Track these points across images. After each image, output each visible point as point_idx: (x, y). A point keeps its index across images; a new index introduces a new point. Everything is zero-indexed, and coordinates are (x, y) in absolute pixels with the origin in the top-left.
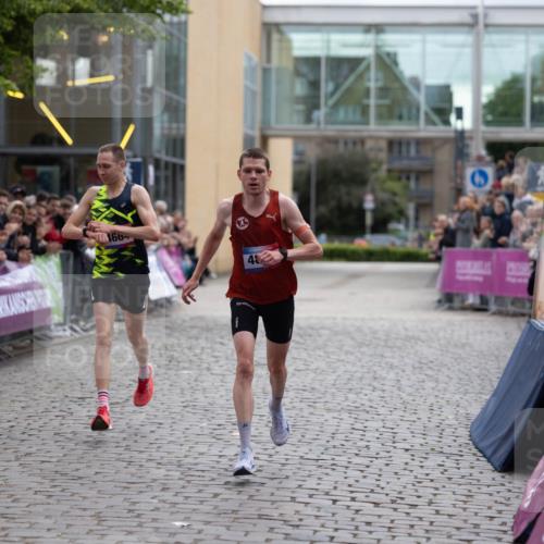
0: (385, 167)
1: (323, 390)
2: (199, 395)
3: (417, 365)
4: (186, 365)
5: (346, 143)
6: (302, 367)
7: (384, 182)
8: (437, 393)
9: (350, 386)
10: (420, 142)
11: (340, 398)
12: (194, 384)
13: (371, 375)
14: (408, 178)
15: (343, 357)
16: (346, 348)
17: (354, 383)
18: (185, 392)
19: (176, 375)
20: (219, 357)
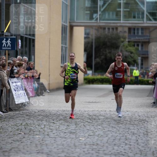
0: (127, 40)
1: (102, 145)
2: (44, 147)
3: (145, 133)
4: (38, 133)
5: (109, 29)
6: (92, 134)
7: (127, 47)
9: (114, 143)
10: (143, 28)
11: (110, 149)
12: (41, 142)
13: (124, 137)
14: (138, 45)
15: (110, 129)
16: (111, 125)
17: (117, 141)
18: (37, 146)
19: (33, 138)
20: (53, 129)
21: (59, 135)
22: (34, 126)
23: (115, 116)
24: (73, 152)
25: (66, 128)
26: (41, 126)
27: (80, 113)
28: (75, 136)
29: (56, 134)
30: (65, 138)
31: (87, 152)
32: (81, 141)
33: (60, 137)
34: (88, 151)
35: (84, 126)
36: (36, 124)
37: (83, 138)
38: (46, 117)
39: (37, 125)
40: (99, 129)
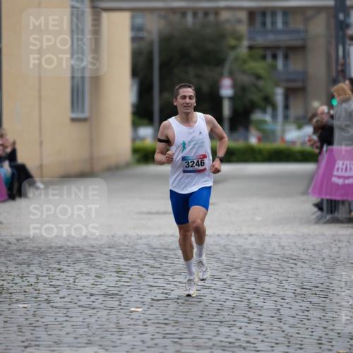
0: (245, 43)
1: (189, 324)
3: (299, 291)
4: (22, 297)
5: (195, 14)
6: (160, 296)
7: (244, 62)
8: (325, 324)
9: (220, 318)
11: (210, 334)
12: (32, 320)
13: (245, 303)
14: (275, 57)
17: (225, 313)
18: (23, 330)
19: (9, 309)
20: (59, 286)
21: (76, 301)
22: (11, 278)
23: (218, 248)
24: (115, 344)
25: (92, 281)
26: (29, 279)
27: (126, 243)
28: (118, 303)
29: (67, 299)
30: (94, 308)
31: (150, 343)
32: (134, 316)
33: (79, 306)
34: (152, 339)
35: (139, 278)
36: (16, 274)
37: (141, 308)
38: (40, 256)
39: (18, 275)
40: (180, 282)
